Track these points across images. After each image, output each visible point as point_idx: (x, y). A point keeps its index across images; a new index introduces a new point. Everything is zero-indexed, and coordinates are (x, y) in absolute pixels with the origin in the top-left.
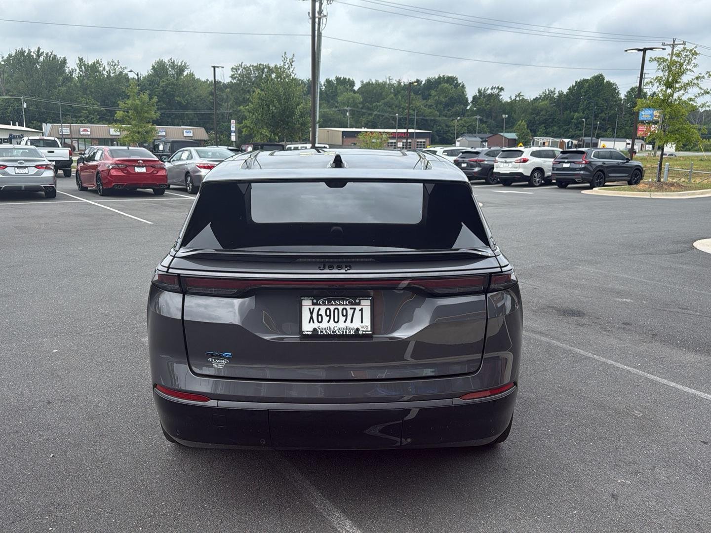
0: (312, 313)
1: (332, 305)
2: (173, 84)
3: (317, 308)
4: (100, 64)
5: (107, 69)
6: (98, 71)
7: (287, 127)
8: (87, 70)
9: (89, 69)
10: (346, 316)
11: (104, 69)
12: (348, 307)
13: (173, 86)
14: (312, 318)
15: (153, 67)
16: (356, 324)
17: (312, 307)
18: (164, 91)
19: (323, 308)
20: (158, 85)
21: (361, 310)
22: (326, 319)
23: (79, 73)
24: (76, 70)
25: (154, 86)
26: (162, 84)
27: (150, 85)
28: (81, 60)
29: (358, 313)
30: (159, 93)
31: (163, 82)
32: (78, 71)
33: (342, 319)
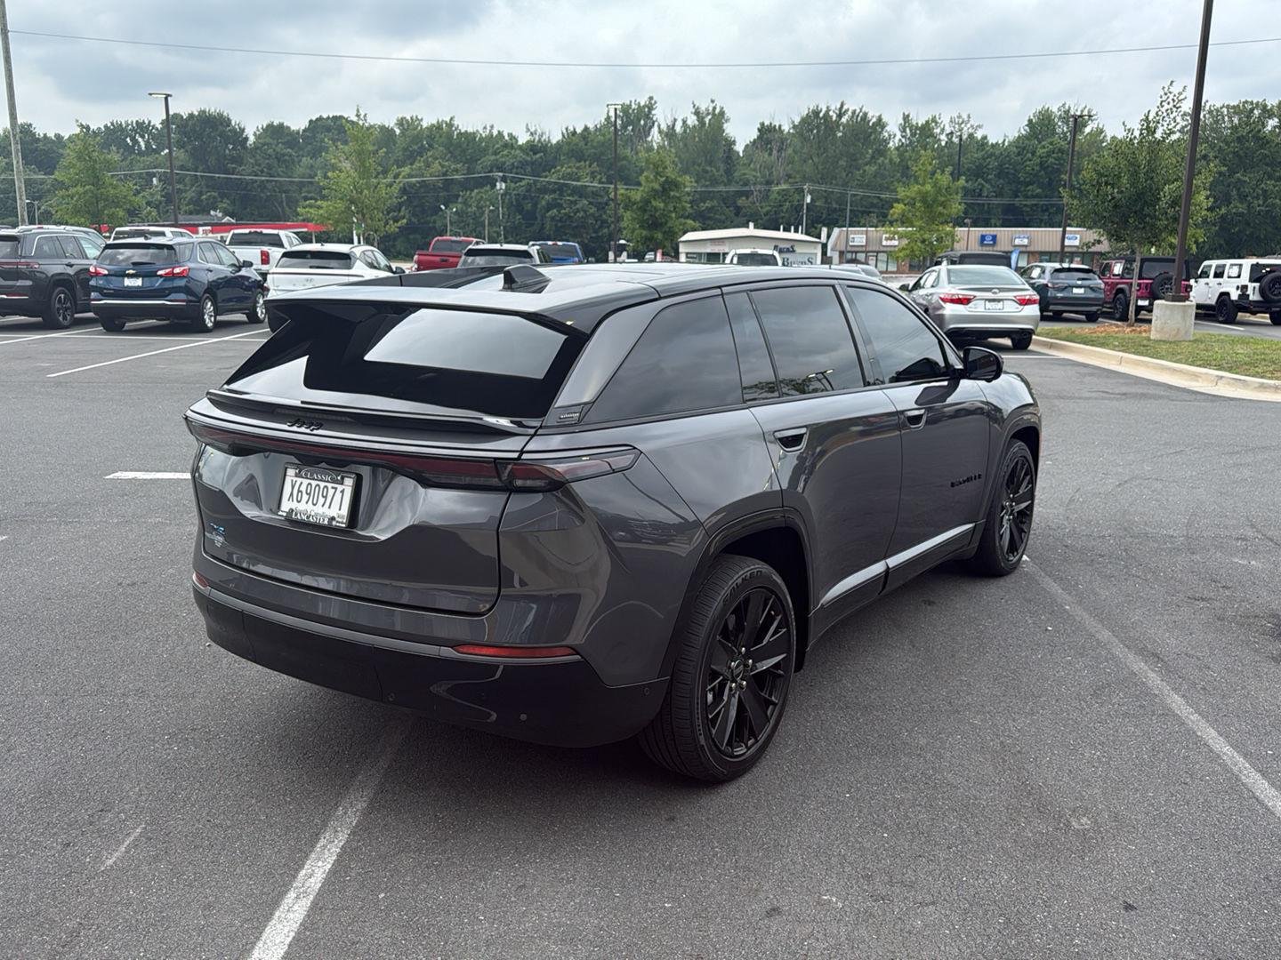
0: (293, 487)
1: (314, 479)
2: (1061, 151)
3: (299, 480)
4: (936, 123)
5: (948, 130)
6: (932, 135)
7: (1141, 226)
8: (913, 135)
9: (918, 132)
10: (326, 497)
11: (943, 130)
12: (330, 485)
13: (1060, 154)
14: (292, 494)
15: (1030, 121)
16: (333, 512)
17: (295, 479)
18: (1041, 164)
19: (306, 482)
20: (1033, 153)
21: (342, 492)
22: (305, 497)
23: (900, 140)
24: (895, 136)
25: (1025, 155)
26: (1040, 152)
27: (1019, 154)
28: (906, 118)
29: (338, 495)
30: (1033, 169)
31: (1044, 147)
32: (899, 136)
33: (321, 500)
